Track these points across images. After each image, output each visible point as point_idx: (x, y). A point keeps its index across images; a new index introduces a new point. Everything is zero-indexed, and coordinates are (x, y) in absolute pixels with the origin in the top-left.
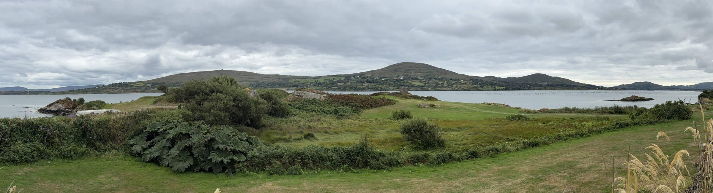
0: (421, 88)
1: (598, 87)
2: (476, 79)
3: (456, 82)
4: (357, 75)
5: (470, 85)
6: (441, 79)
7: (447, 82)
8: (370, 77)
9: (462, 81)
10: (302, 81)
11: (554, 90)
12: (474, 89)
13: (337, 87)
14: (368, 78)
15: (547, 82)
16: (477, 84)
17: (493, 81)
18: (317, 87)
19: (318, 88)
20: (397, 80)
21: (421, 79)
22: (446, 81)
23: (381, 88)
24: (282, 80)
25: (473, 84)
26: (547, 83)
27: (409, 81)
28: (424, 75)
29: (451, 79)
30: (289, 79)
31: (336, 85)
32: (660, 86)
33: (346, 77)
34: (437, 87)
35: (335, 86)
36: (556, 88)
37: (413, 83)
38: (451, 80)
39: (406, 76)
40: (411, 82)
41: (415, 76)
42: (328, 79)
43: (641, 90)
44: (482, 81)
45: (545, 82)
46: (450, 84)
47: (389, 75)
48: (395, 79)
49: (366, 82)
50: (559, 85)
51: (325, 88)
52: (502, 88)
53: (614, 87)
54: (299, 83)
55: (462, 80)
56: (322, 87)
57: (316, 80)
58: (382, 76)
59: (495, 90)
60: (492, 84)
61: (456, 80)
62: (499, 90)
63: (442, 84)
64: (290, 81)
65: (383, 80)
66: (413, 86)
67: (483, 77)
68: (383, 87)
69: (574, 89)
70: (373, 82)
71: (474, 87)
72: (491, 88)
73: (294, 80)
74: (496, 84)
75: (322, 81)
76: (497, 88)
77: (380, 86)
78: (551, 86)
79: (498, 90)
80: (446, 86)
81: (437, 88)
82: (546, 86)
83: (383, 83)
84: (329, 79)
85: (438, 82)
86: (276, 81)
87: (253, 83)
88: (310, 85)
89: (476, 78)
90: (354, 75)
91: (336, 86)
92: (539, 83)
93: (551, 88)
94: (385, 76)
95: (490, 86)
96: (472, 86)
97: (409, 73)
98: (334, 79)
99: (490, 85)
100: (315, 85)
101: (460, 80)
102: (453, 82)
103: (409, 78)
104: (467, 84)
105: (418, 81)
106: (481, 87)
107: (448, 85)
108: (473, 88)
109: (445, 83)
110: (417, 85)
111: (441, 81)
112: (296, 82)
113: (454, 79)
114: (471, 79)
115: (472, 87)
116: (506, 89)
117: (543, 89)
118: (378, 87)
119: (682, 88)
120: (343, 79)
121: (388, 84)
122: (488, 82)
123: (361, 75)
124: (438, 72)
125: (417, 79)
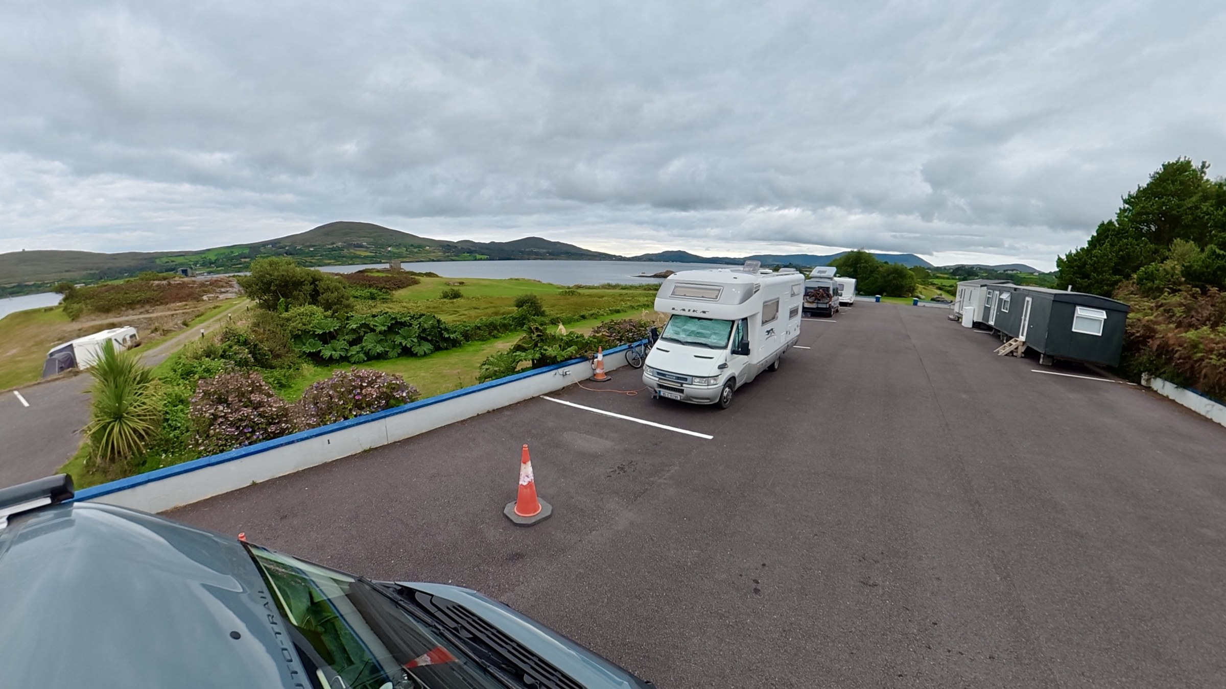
0: (371, 260)
1: (615, 256)
2: (448, 245)
3: (419, 250)
4: (268, 244)
5: (440, 253)
6: (397, 246)
7: (407, 250)
8: (289, 246)
9: (428, 248)
10: (180, 260)
11: (556, 259)
12: (446, 259)
13: (241, 266)
14: (287, 248)
15: (546, 249)
16: (449, 252)
17: (470, 248)
18: (208, 268)
19: (211, 269)
20: (333, 250)
21: (369, 246)
22: (405, 249)
23: (311, 262)
24: (144, 262)
25: (444, 253)
26: (545, 251)
27: (351, 251)
28: (372, 240)
29: (412, 245)
30: (156, 258)
31: (238, 262)
32: (698, 257)
33: (250, 248)
34: (394, 258)
35: (237, 264)
36: (559, 258)
37: (358, 253)
38: (413, 247)
39: (344, 243)
40: (355, 252)
41: (359, 243)
42: (222, 254)
43: (673, 261)
44: (456, 247)
45: (543, 249)
46: (412, 253)
47: (319, 242)
48: (329, 248)
49: (285, 255)
50: (561, 253)
51: (223, 268)
52: (485, 257)
53: (636, 257)
54: (174, 263)
55: (428, 246)
56: (217, 267)
57: (203, 256)
58: (308, 244)
59: (476, 260)
60: (470, 252)
61: (419, 247)
62: (481, 259)
63: (399, 252)
64: (158, 261)
65: (312, 249)
66: (358, 257)
67: (455, 241)
68: (313, 261)
69: (582, 259)
70: (297, 254)
72: (470, 258)
73: (164, 260)
74: (475, 252)
75: (213, 258)
76: (478, 256)
77: (308, 259)
78: (550, 254)
79: (479, 260)
80: (406, 256)
82: (545, 254)
83: (312, 255)
84: (224, 253)
85: (394, 250)
86: (133, 263)
87: (92, 272)
88: (196, 266)
89: (446, 244)
90: (264, 244)
91: (240, 264)
92: (535, 249)
93: (552, 257)
94: (313, 244)
95: (468, 255)
96: (443, 255)
97: (349, 238)
98: (232, 252)
99: (467, 253)
100: (203, 265)
101: (425, 247)
102: (416, 250)
103: (350, 246)
104: (434, 252)
105: (364, 249)
106: (456, 256)
107: (409, 254)
108: (445, 257)
109: (404, 251)
110: (365, 256)
111: (397, 249)
112: (168, 262)
113: (417, 245)
114: (440, 244)
115: (443, 257)
116: (491, 259)
117: (541, 259)
118: (306, 261)
119: (727, 261)
120: (247, 251)
121: (321, 256)
122: (464, 249)
123: (275, 243)
124: (392, 235)
125: (362, 247)
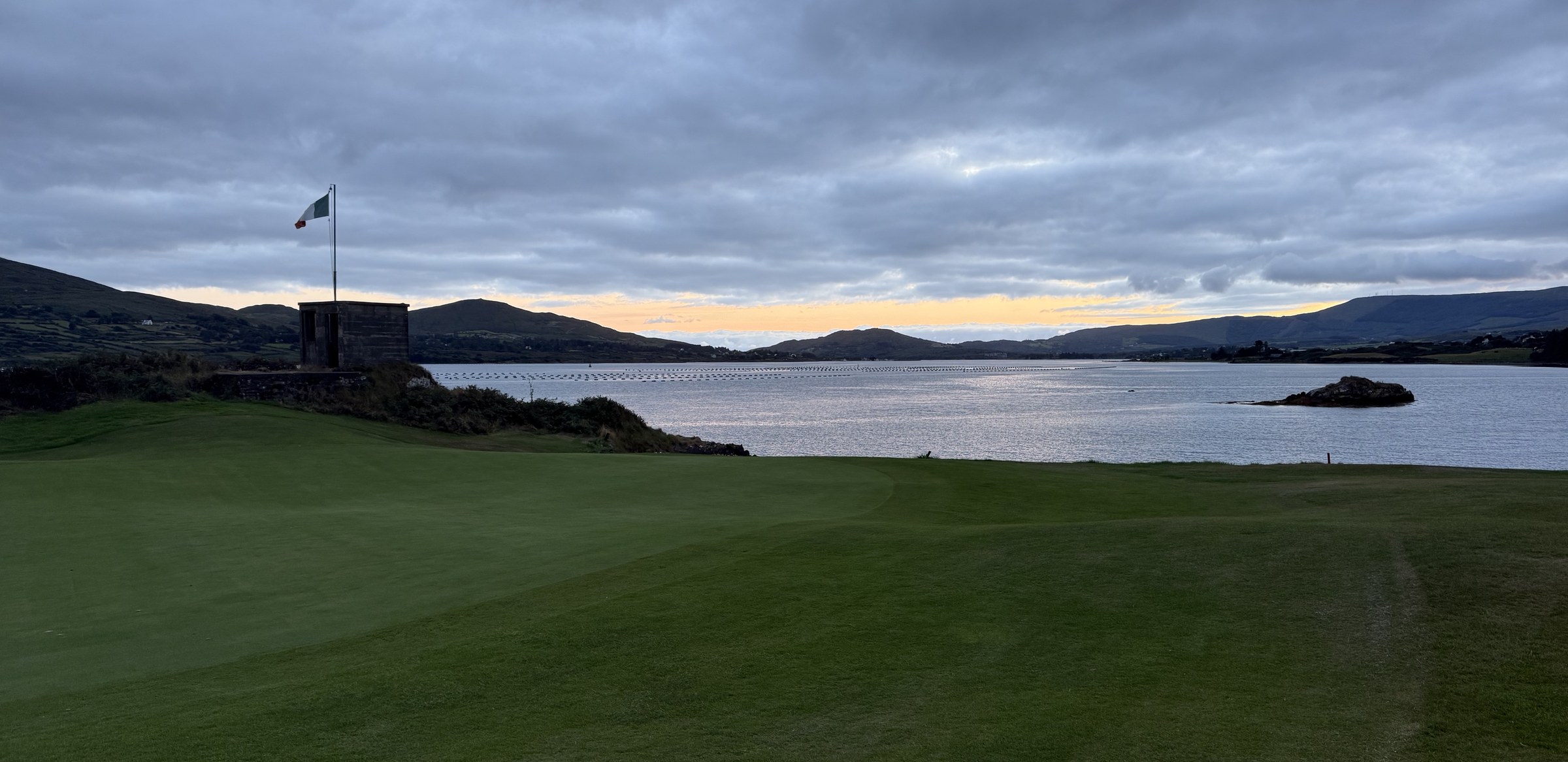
3: (118, 329)
5: (190, 341)
6: (36, 313)
7: (72, 327)
9: (150, 322)
15: (517, 332)
16: (222, 337)
22: (67, 324)
25: (206, 337)
26: (515, 337)
29: (92, 314)
34: (24, 348)
38: (94, 320)
45: (508, 331)
46: (90, 336)
55: (150, 318)
61: (116, 318)
63: (43, 333)
71: (211, 348)
80: (70, 345)
81: (23, 352)
85: (22, 326)
92: (485, 334)
95: (288, 346)
96: (202, 347)
99: (285, 342)
101: (139, 321)
102: (104, 329)
104: (174, 337)
107: (81, 340)
109: (61, 331)
111: (36, 323)
113: (109, 313)
114: (191, 314)
115: (203, 350)
122: (271, 329)
